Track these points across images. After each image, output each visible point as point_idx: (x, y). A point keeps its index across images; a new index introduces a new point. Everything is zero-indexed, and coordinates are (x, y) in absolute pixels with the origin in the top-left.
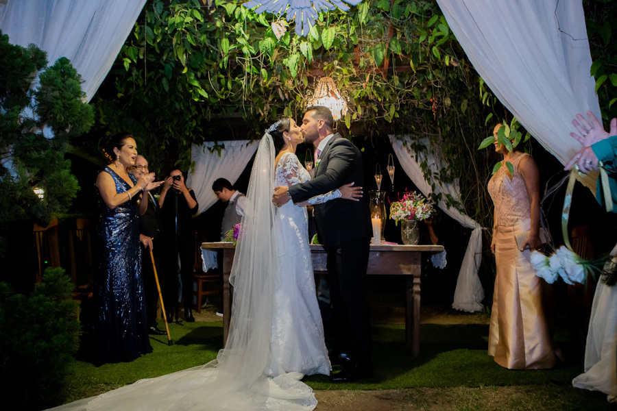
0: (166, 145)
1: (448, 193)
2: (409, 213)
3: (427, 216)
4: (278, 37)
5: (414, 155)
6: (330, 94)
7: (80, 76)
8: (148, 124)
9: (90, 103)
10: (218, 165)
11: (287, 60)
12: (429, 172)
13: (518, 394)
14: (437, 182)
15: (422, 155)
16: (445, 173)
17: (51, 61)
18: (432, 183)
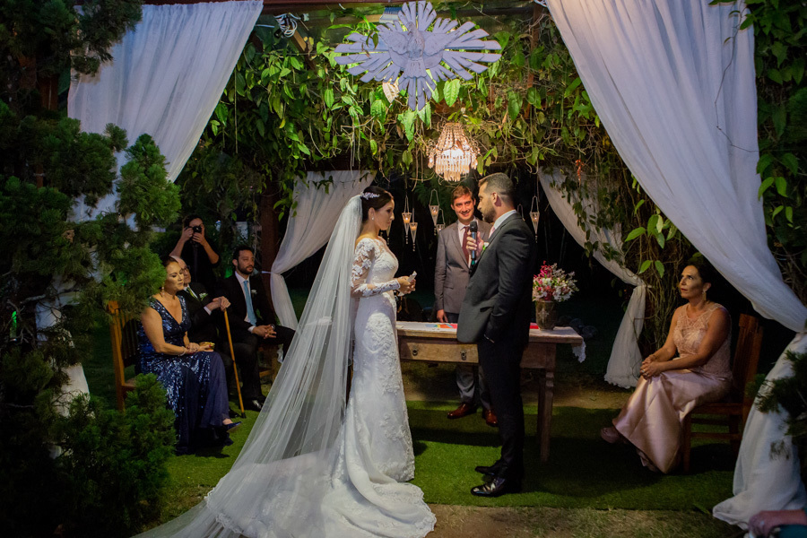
0: (263, 189)
1: (606, 242)
2: (545, 294)
3: (567, 297)
4: (391, 99)
5: (566, 194)
6: (456, 145)
7: (163, 158)
8: (241, 163)
9: (176, 183)
10: (325, 201)
11: (402, 115)
12: (584, 215)
13: (649, 521)
14: (593, 228)
15: (576, 195)
16: (604, 216)
17: (132, 140)
18: (587, 229)
